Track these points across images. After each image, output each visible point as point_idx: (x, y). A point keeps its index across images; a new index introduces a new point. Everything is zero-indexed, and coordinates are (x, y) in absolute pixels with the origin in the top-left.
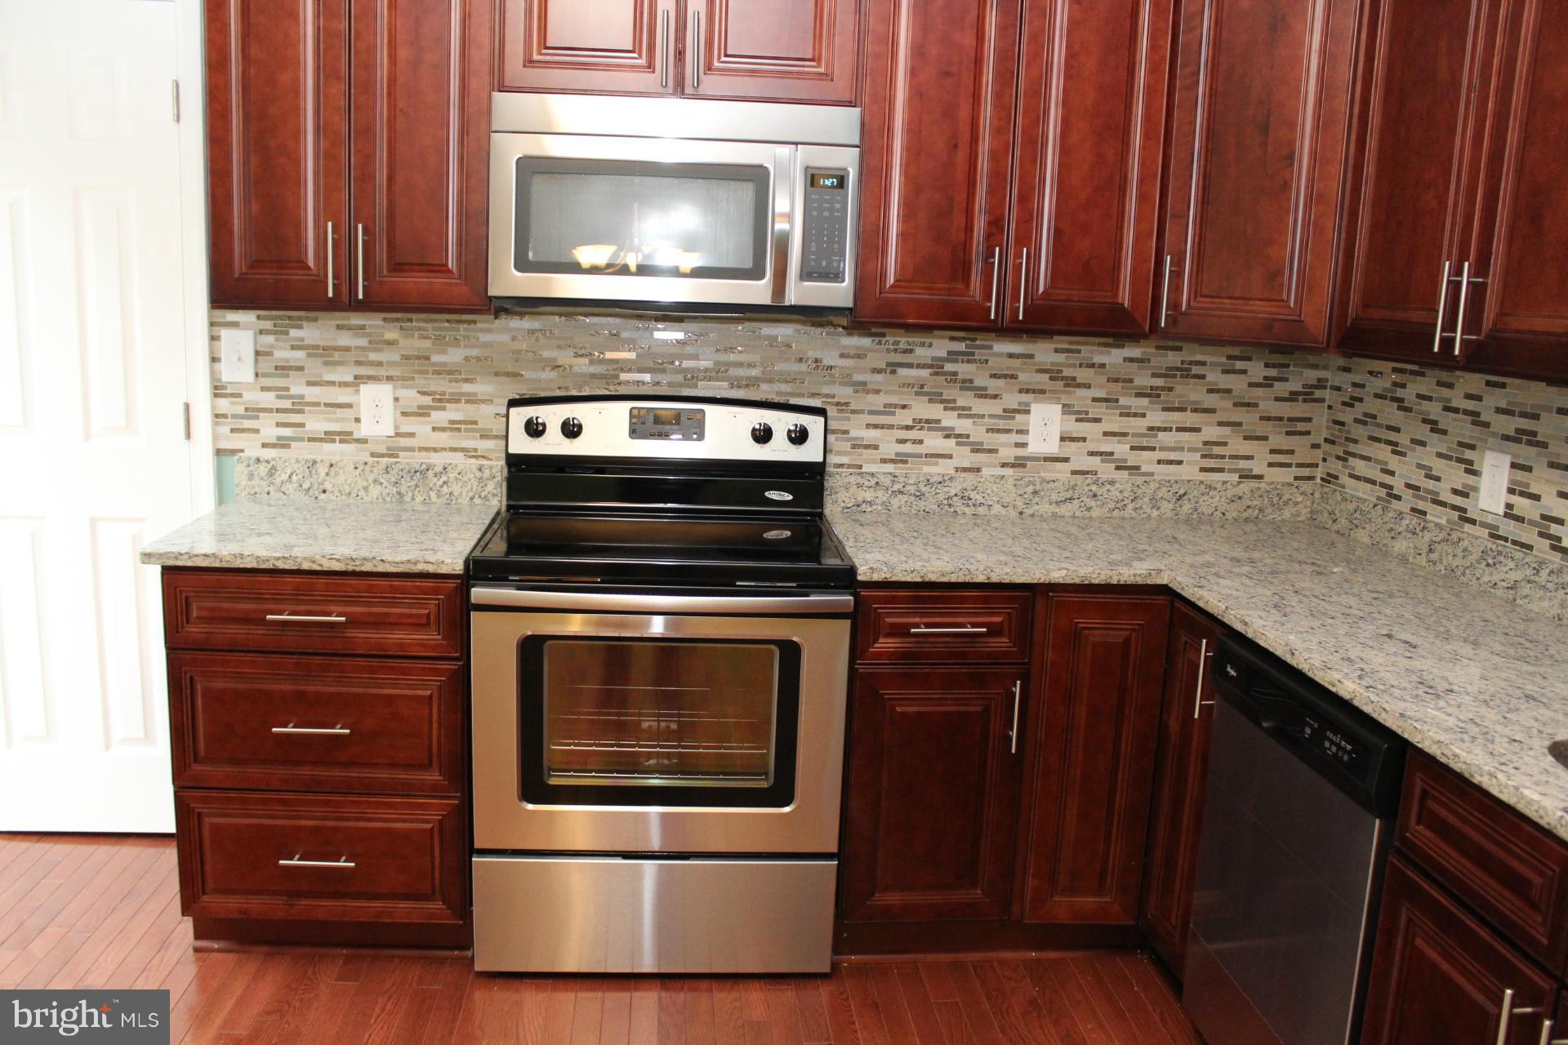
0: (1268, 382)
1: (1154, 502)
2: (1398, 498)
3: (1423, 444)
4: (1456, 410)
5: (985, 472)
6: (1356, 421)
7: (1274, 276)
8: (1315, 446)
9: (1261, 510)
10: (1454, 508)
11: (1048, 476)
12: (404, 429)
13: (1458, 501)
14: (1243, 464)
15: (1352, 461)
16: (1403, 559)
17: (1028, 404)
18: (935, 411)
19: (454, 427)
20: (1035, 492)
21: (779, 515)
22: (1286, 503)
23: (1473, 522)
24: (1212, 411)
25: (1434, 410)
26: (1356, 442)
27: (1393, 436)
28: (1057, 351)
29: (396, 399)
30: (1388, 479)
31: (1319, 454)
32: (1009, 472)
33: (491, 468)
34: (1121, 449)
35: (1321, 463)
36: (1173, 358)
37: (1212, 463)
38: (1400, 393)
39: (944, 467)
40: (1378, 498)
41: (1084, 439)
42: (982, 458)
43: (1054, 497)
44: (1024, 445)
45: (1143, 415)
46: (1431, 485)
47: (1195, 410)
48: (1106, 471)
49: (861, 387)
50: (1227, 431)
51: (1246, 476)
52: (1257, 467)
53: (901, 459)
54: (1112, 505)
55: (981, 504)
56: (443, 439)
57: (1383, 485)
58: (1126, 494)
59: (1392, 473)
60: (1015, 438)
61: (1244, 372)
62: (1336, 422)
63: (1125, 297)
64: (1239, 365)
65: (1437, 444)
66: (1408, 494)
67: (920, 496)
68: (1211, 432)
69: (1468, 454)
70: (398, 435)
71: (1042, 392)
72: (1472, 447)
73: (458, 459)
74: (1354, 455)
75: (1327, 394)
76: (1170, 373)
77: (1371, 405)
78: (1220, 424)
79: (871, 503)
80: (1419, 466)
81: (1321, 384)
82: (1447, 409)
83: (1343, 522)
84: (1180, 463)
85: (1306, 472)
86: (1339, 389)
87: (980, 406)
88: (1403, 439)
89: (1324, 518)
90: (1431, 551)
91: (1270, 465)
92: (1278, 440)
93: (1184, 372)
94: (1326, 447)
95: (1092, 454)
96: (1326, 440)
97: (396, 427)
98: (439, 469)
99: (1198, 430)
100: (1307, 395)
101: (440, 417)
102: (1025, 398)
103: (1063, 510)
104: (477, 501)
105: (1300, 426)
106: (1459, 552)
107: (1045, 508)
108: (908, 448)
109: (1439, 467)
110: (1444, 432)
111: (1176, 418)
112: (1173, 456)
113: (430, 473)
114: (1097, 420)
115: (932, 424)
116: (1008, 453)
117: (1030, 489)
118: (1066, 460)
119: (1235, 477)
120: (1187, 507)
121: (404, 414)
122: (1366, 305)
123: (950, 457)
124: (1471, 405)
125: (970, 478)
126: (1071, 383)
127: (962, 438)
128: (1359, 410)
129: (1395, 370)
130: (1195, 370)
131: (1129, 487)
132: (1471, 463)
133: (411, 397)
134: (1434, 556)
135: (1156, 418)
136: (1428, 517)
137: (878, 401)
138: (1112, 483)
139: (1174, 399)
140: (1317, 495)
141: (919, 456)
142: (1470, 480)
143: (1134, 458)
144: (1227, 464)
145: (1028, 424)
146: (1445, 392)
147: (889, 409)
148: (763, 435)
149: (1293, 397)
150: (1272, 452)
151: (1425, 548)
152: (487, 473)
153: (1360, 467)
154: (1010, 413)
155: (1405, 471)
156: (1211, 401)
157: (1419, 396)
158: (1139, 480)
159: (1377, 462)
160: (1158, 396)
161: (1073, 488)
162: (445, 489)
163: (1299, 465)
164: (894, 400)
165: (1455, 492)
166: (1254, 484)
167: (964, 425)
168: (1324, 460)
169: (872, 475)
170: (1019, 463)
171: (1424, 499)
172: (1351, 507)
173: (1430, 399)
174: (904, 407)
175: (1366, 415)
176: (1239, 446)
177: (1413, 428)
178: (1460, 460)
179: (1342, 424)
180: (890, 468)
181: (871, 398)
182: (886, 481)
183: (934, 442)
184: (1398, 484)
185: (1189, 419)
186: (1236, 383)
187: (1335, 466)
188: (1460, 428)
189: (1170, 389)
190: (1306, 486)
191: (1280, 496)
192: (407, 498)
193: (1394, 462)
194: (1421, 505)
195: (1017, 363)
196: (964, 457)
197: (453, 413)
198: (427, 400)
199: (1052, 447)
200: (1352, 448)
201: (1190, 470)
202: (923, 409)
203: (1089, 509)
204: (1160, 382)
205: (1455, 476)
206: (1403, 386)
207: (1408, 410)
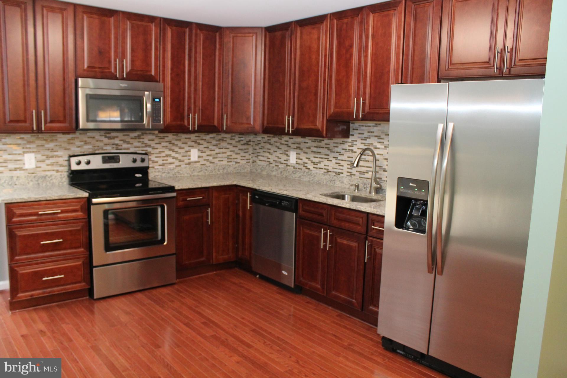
0: (239, 142)
1: (219, 170)
2: (272, 164)
3: (276, 152)
4: (283, 144)
5: (183, 166)
6: (260, 148)
7: (248, 118)
8: (250, 155)
9: (241, 170)
10: (285, 164)
11: (196, 166)
12: (38, 165)
13: (286, 162)
14: (235, 160)
15: (259, 157)
16: (275, 176)
17: (190, 149)
18: (170, 153)
19: (52, 164)
20: (194, 170)
21: (139, 180)
22: (245, 168)
23: (289, 166)
24: (228, 148)
25: (278, 144)
26: (260, 153)
27: (269, 151)
28: (196, 136)
29: (36, 158)
30: (269, 160)
31: (251, 156)
32: (187, 166)
33: (64, 174)
34: (210, 158)
35: (251, 159)
36: (220, 137)
37: (229, 160)
38: (269, 141)
39: (172, 166)
40: (267, 164)
41: (202, 157)
42: (181, 163)
43: (198, 171)
44: (189, 159)
45: (214, 150)
46: (279, 160)
47: (225, 148)
48: (208, 164)
49: (154, 148)
50: (232, 153)
51: (236, 163)
52: (239, 161)
53: (163, 165)
54: (210, 172)
55: (182, 174)
56: (50, 168)
57: (268, 161)
58: (213, 169)
59: (270, 159)
60: (188, 158)
61: (234, 139)
62: (254, 149)
63: (216, 123)
64: (233, 138)
65: (279, 151)
66: (274, 163)
67: (169, 173)
68: (229, 153)
69: (287, 153)
70: (37, 167)
71: (193, 146)
72: (287, 151)
73: (54, 173)
74: (260, 156)
75: (251, 143)
76: (219, 140)
77: (262, 144)
78: (231, 151)
79: (158, 176)
80: (276, 156)
81: (250, 141)
82: (281, 144)
83: (259, 171)
84: (222, 161)
85: (248, 161)
86: (254, 142)
87: (180, 151)
88: (271, 151)
89: (254, 170)
90: (281, 173)
91: (241, 160)
92: (242, 154)
93: (222, 140)
94: (252, 155)
95: (205, 160)
96: (252, 153)
97: (36, 165)
98: (49, 176)
99: (226, 153)
100: (247, 144)
101: (48, 162)
102: (190, 148)
103: (200, 174)
104: (60, 184)
105: (246, 151)
106: (287, 172)
107: (196, 174)
108: (165, 162)
109: (280, 156)
110: (281, 149)
111: (221, 150)
112: (221, 159)
113: (47, 177)
114: (205, 152)
115: (169, 155)
116: (187, 161)
117: (192, 169)
118: (199, 162)
119: (234, 163)
120: (225, 171)
121: (38, 161)
122: (268, 124)
123: (174, 163)
124: (286, 143)
125: (179, 168)
126: (199, 144)
127: (176, 158)
128: (260, 146)
129: (268, 137)
130: (225, 139)
131: (213, 167)
132: (287, 154)
133: (39, 156)
134: (282, 174)
135: (217, 151)
136: (279, 166)
137: (157, 151)
138: (210, 166)
139: (221, 146)
140: (252, 166)
141: (167, 163)
142: (288, 158)
143: (213, 160)
144: (232, 160)
145: (190, 154)
146: (280, 141)
147: (160, 152)
148: (135, 161)
149: (244, 144)
150: (241, 157)
151: (280, 173)
152: (63, 176)
153: (261, 158)
154: (187, 151)
155: (272, 158)
156: (228, 146)
157: (275, 142)
158: (215, 165)
159: (266, 156)
160: (217, 146)
161: (201, 168)
162: (51, 181)
163: (247, 159)
164: (161, 150)
165: (285, 160)
166: (238, 164)
167: (176, 155)
168: (252, 158)
169: (158, 169)
170: (189, 164)
171: (278, 163)
172: (261, 167)
173: (277, 142)
174: (163, 152)
175: (262, 147)
176: (234, 156)
177: (273, 149)
178: (285, 154)
179: (256, 149)
180: (161, 167)
181: (156, 150)
182: (161, 170)
183: (170, 160)
184: (271, 161)
185: (224, 150)
186: (233, 142)
187: (255, 159)
188: (284, 148)
189: (220, 144)
190: (249, 164)
191: (244, 166)
192: (41, 185)
193: (270, 156)
194: (277, 164)
195: (187, 140)
196: (177, 163)
197: (52, 160)
198: (44, 157)
199: (196, 159)
200: (259, 154)
201: (225, 163)
202: (168, 152)
203: (205, 173)
204: (218, 142)
205: (284, 157)
206: (270, 140)
207: (272, 145)
